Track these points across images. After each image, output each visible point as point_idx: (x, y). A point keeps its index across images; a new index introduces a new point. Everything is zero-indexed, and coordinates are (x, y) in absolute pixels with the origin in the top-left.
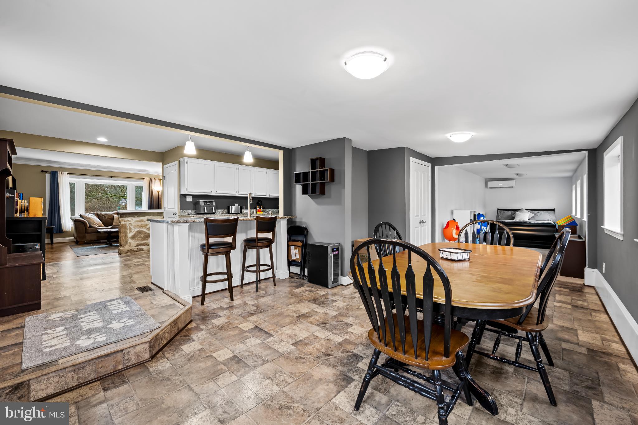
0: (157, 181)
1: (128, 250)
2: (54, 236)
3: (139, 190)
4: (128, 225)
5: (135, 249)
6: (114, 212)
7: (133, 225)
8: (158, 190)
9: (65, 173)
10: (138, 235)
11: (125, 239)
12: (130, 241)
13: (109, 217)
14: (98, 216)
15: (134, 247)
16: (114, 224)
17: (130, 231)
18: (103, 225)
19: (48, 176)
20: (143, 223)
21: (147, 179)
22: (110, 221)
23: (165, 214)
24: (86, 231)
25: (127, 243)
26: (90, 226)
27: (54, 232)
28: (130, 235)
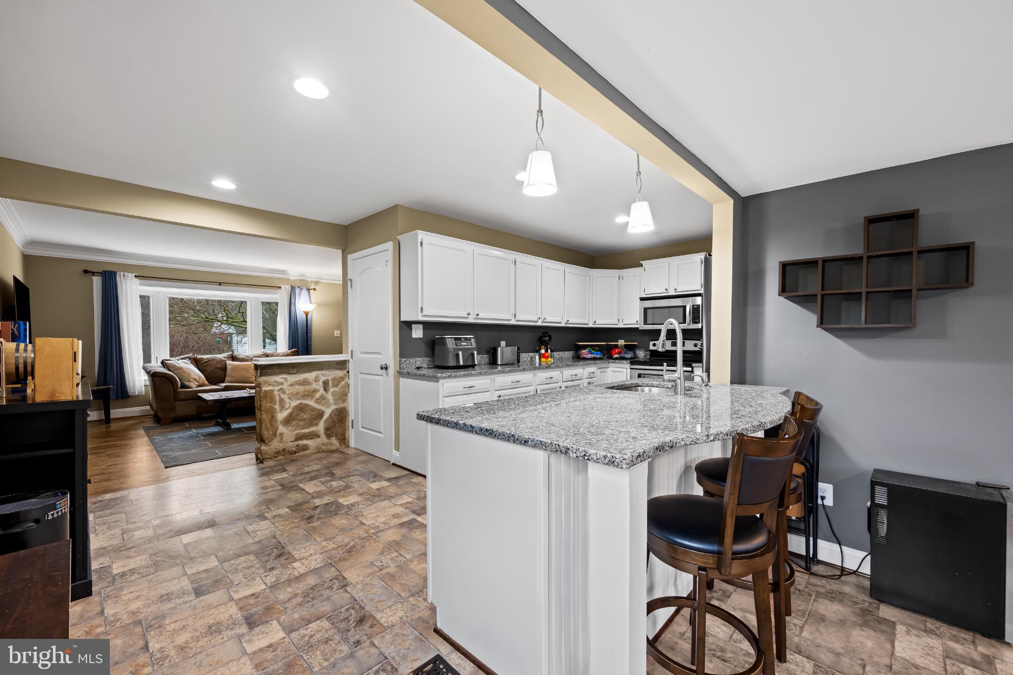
0: (304, 292)
1: (279, 452)
2: (112, 404)
3: (270, 309)
4: (276, 393)
5: (292, 447)
6: (225, 355)
7: (288, 392)
8: (307, 310)
9: (131, 276)
10: (298, 415)
11: (272, 425)
12: (281, 429)
13: (219, 366)
14: (196, 362)
15: (291, 444)
16: (227, 379)
17: (282, 407)
18: (206, 382)
19: (97, 281)
20: (307, 387)
21: (285, 288)
22: (221, 373)
23: (351, 366)
24: (176, 397)
25: (275, 434)
26: (183, 386)
27: (112, 396)
28: (281, 416)
